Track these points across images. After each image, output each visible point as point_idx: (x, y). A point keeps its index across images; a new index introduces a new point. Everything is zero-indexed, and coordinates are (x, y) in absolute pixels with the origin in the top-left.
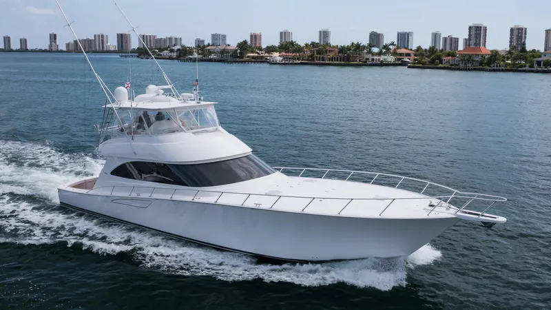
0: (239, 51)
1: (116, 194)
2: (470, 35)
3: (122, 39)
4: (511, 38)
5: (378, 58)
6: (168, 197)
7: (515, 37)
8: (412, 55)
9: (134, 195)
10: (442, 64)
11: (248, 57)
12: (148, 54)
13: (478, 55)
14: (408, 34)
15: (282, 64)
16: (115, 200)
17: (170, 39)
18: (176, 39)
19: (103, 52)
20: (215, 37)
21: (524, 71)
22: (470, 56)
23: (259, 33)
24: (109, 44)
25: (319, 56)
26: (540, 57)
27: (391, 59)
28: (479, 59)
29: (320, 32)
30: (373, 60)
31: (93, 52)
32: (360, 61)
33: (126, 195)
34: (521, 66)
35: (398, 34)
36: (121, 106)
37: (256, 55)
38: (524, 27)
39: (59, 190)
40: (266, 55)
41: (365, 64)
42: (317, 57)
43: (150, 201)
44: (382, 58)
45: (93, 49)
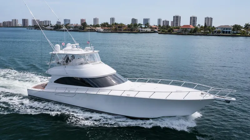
0: (82, 27)
1: (58, 91)
2: (174, 20)
3: (25, 21)
4: (191, 21)
5: (144, 29)
6: (84, 92)
7: (192, 21)
8: (157, 28)
9: (67, 91)
10: (173, 32)
11: (86, 29)
12: (39, 28)
13: (189, 28)
14: (148, 19)
15: (103, 32)
16: (57, 94)
17: (46, 21)
18: (48, 21)
19: (16, 27)
20: (65, 20)
21: (210, 35)
22: (186, 29)
23: (84, 19)
24: (18, 23)
25: (119, 29)
26: (215, 29)
27: (149, 30)
28: (190, 30)
29: (111, 18)
30: (142, 30)
31: (12, 27)
32: (137, 31)
33: (63, 91)
34: (208, 33)
35: (144, 19)
36: (59, 53)
37: (90, 28)
38: (196, 16)
39: (28, 90)
40: (94, 28)
41: (139, 32)
42: (118, 29)
43: (75, 94)
44: (146, 30)
45: (12, 26)
